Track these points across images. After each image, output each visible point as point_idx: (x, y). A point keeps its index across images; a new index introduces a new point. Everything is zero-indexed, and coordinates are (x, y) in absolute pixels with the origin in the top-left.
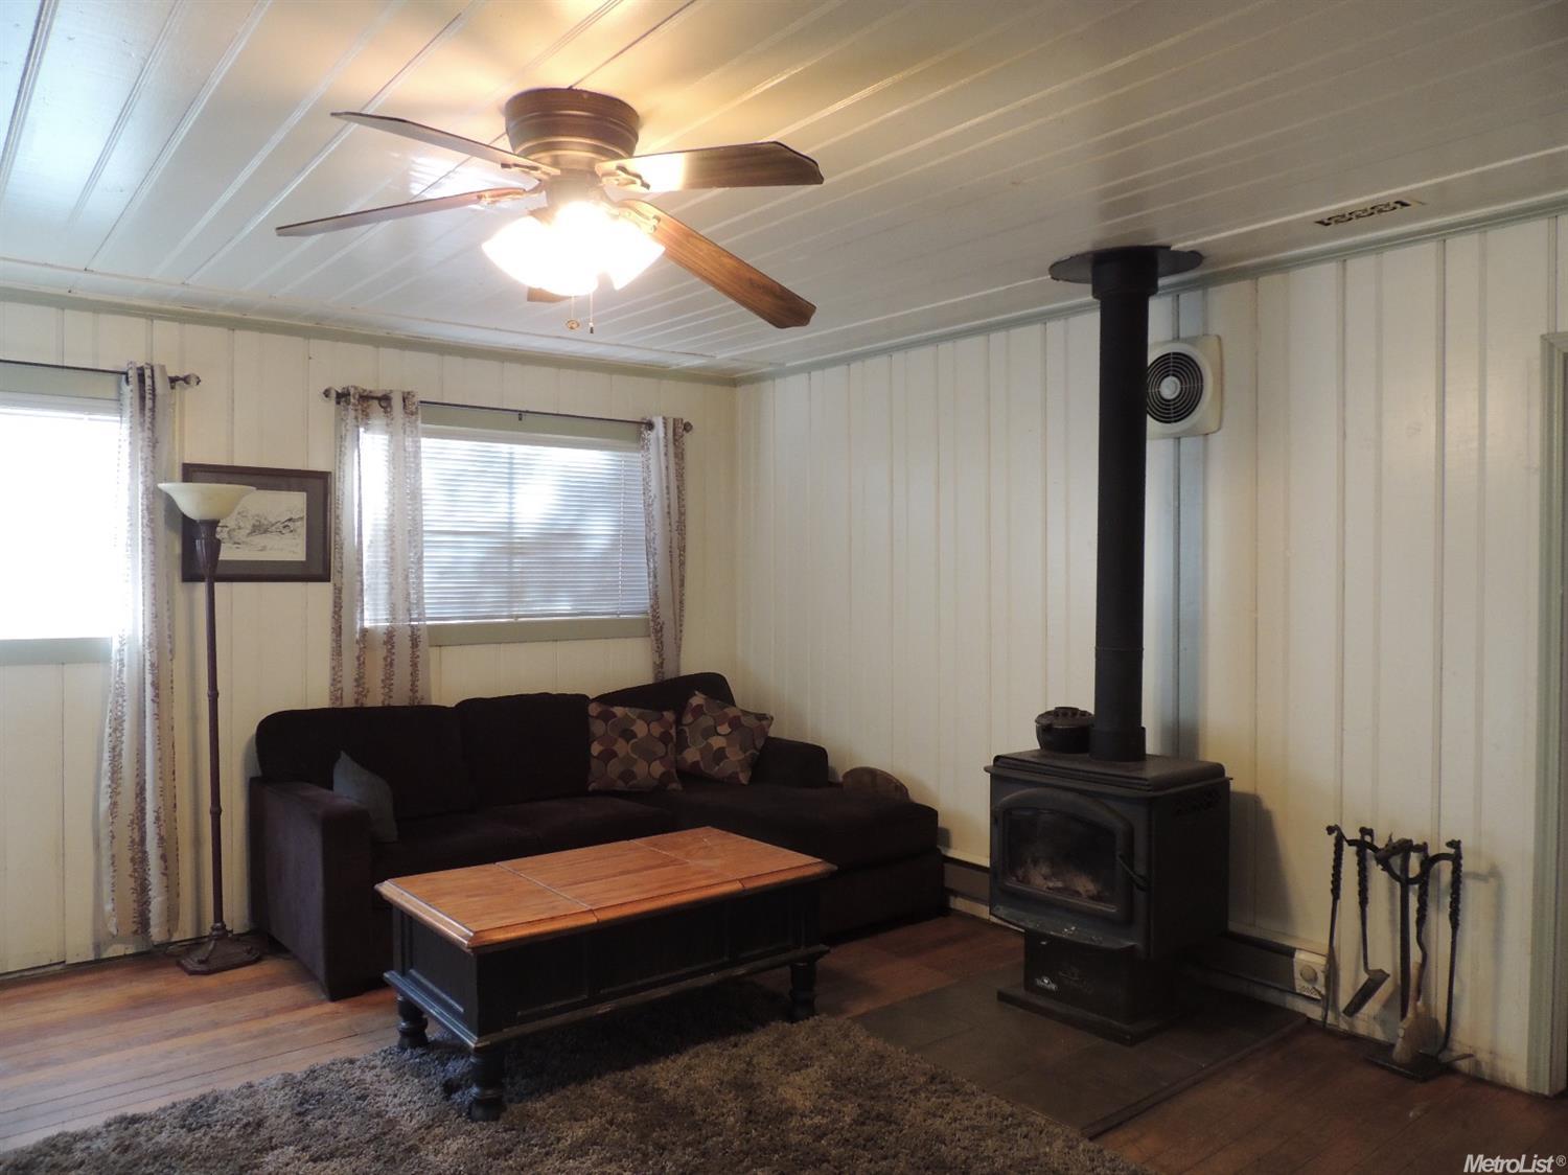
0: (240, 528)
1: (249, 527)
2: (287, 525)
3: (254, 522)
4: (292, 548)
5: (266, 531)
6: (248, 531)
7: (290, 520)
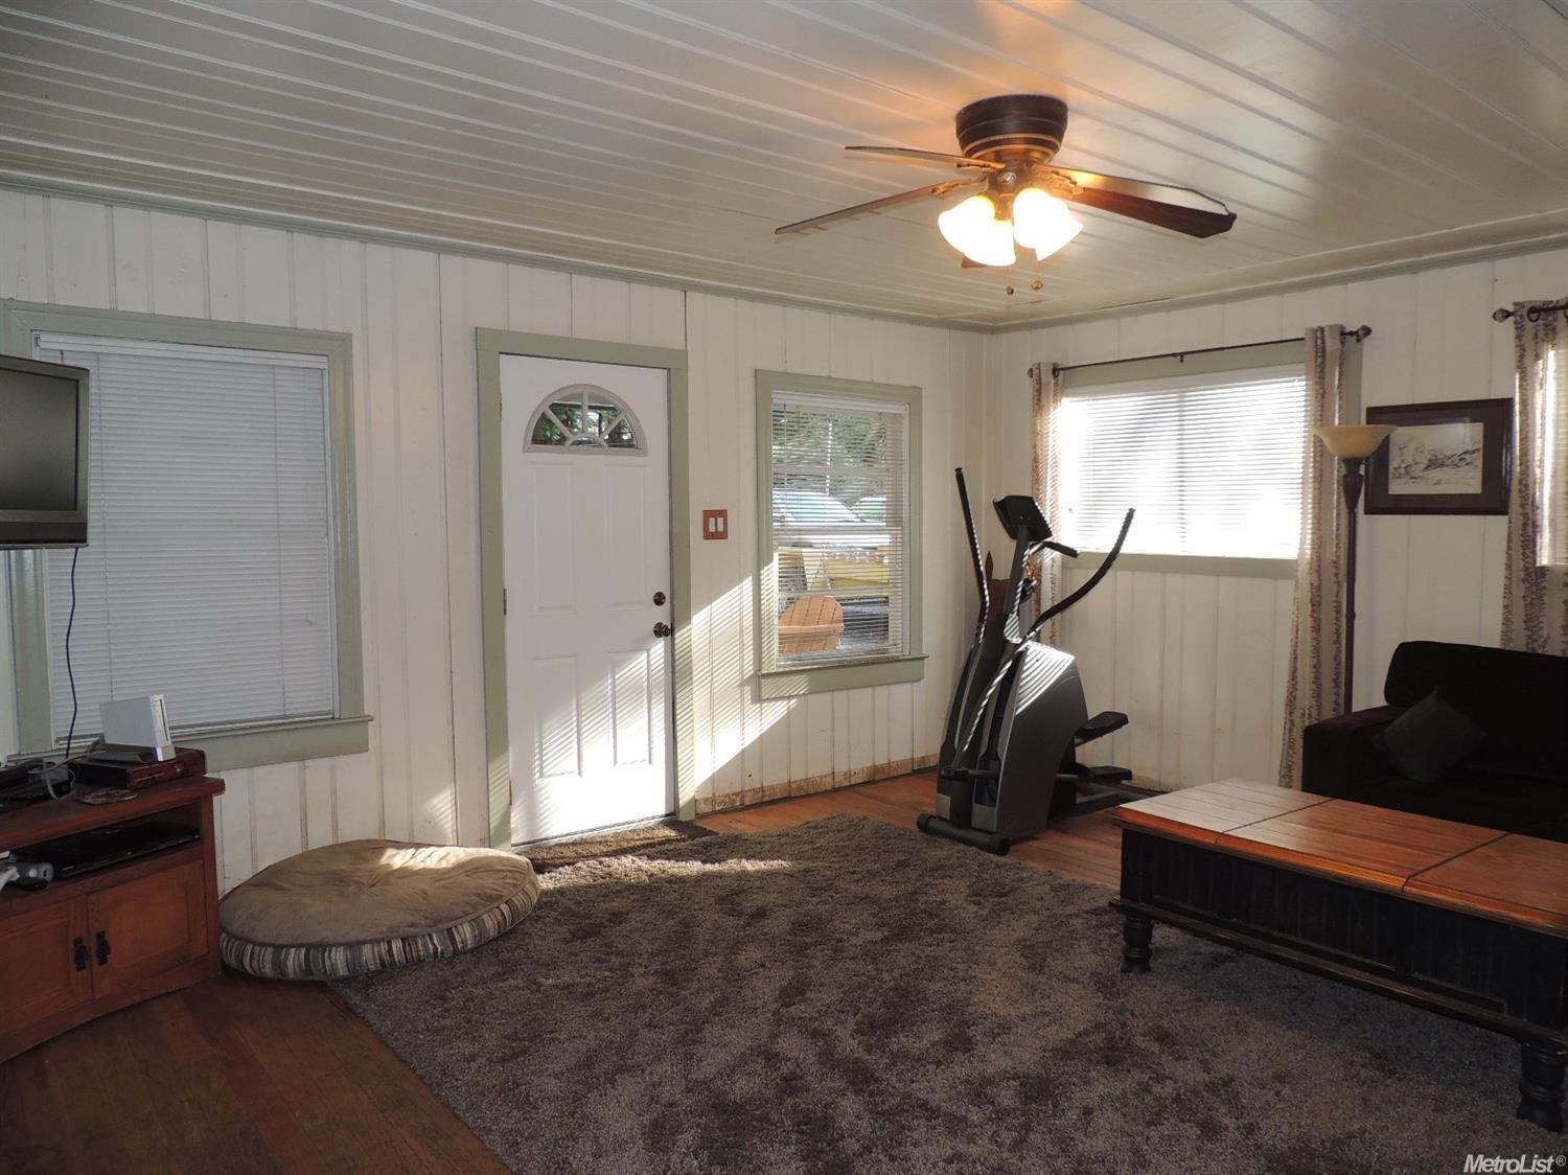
0: (1417, 463)
1: (1425, 462)
2: (1461, 459)
3: (1429, 457)
4: (1470, 481)
5: (1442, 465)
6: (1424, 466)
7: (1465, 453)
